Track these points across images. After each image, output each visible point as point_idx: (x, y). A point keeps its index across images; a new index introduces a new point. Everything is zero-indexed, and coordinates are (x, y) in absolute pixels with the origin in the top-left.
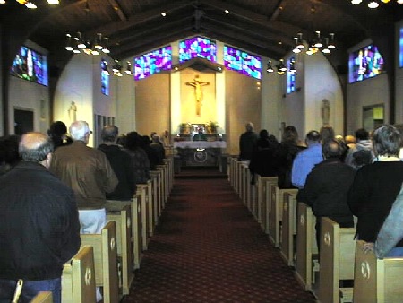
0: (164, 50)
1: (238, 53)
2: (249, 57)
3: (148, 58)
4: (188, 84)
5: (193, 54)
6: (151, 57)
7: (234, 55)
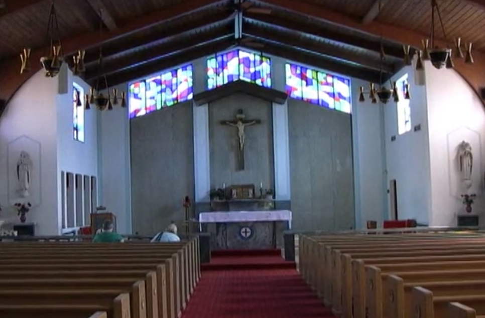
0: (180, 72)
1: (309, 74)
2: (330, 80)
3: (153, 85)
4: (223, 123)
5: (230, 77)
6: (159, 83)
7: (303, 77)
